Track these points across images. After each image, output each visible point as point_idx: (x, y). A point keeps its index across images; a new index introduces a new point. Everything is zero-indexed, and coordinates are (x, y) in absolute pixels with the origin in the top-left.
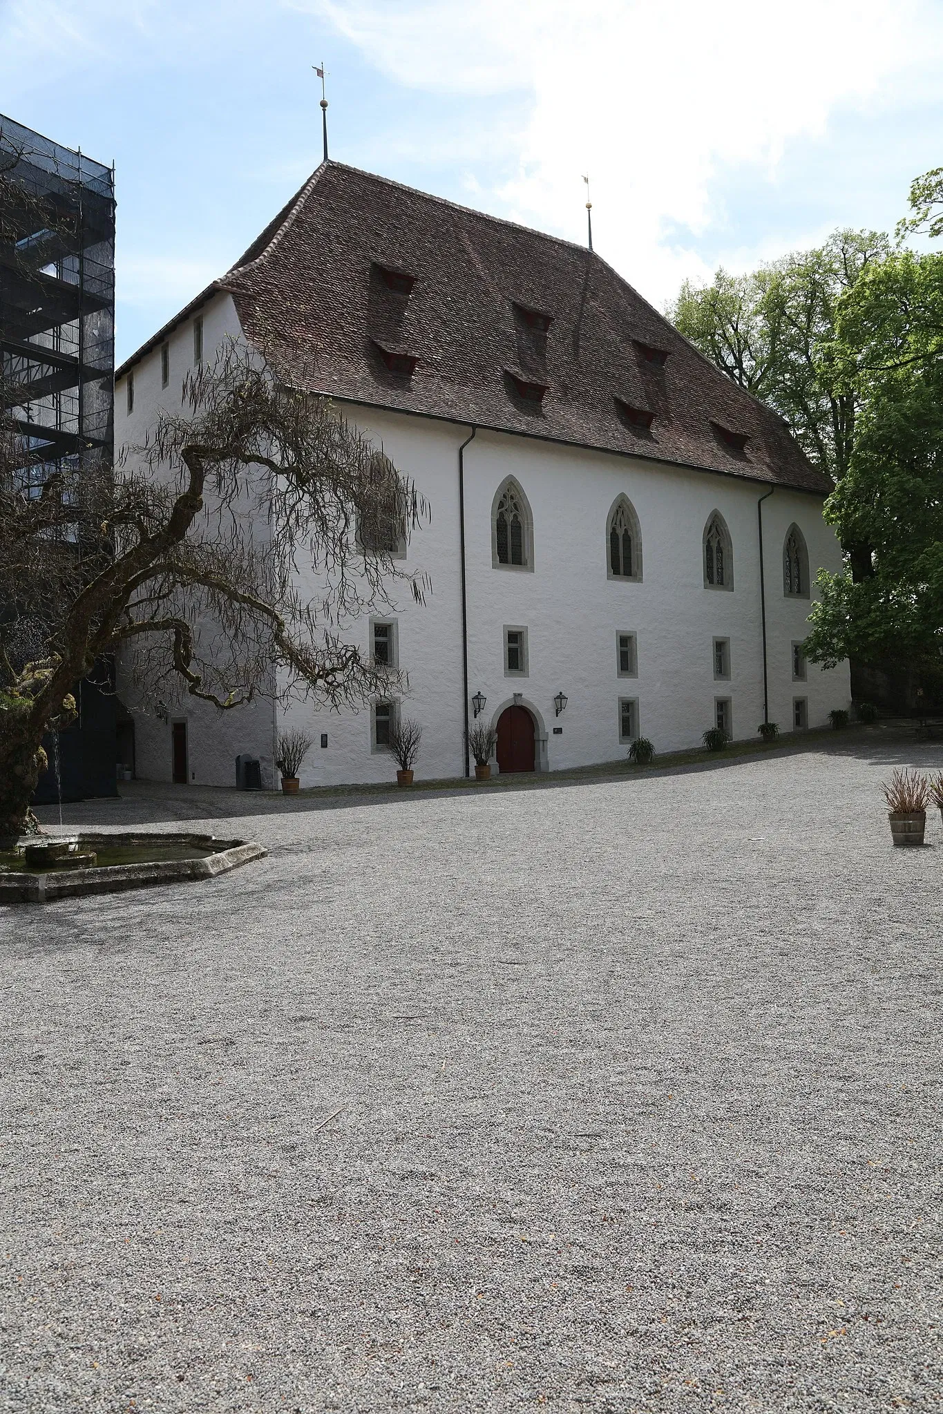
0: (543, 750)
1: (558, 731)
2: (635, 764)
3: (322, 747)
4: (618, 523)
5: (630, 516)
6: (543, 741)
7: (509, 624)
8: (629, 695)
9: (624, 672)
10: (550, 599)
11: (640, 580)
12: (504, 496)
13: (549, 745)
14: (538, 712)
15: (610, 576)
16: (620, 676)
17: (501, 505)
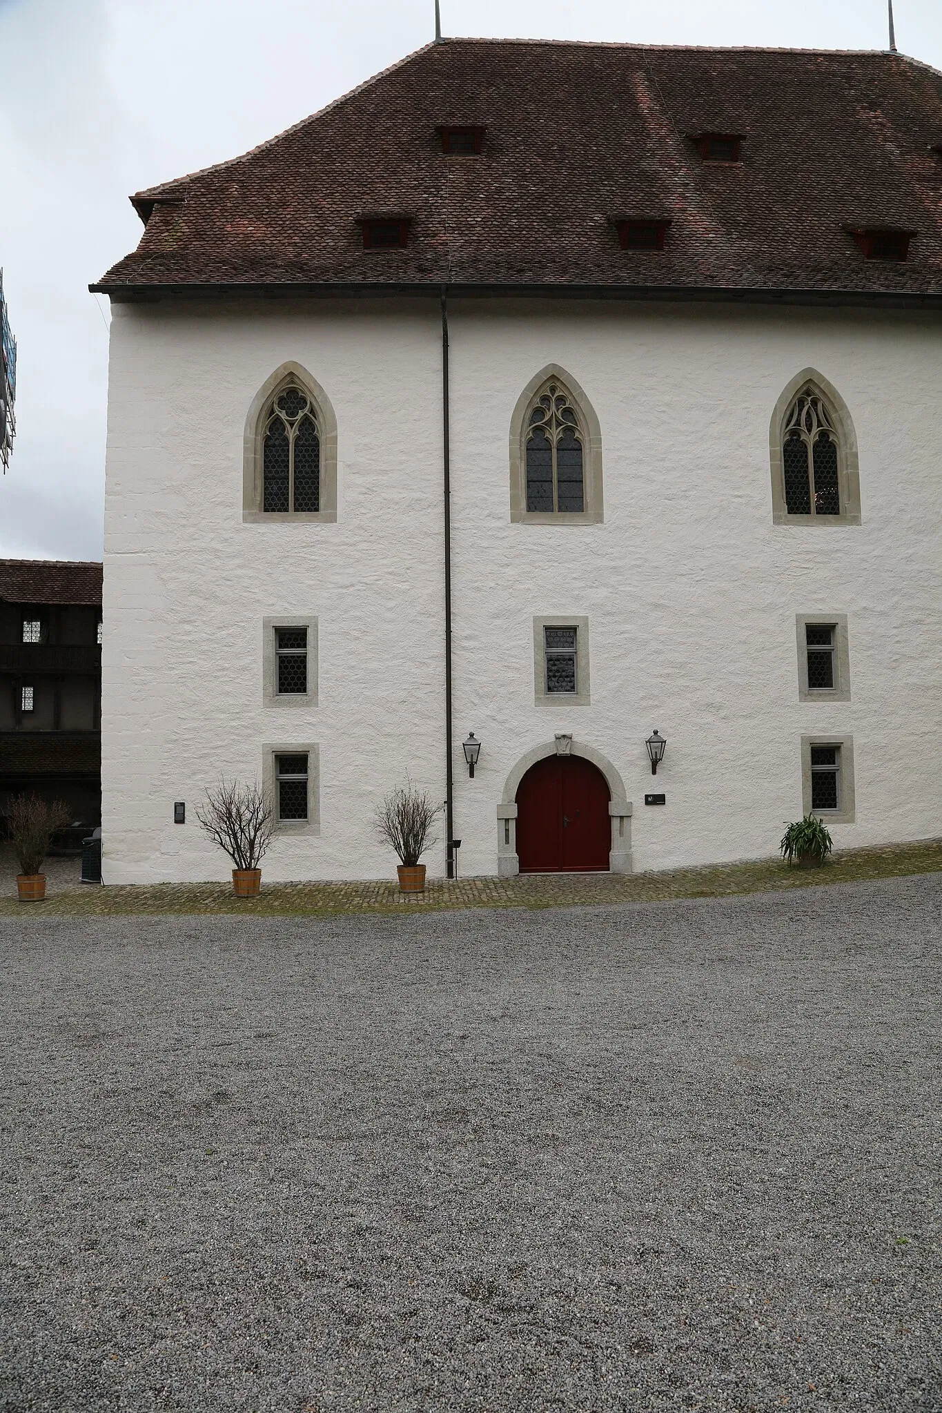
0: (621, 833)
1: (656, 800)
2: (791, 867)
3: (176, 822)
4: (803, 422)
5: (829, 407)
6: (622, 817)
7: (545, 614)
8: (826, 732)
9: (816, 690)
10: (639, 566)
11: (856, 520)
12: (545, 399)
13: (634, 825)
14: (610, 764)
15: (780, 517)
16: (804, 697)
17: (538, 412)
